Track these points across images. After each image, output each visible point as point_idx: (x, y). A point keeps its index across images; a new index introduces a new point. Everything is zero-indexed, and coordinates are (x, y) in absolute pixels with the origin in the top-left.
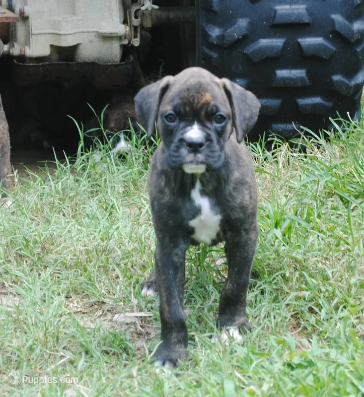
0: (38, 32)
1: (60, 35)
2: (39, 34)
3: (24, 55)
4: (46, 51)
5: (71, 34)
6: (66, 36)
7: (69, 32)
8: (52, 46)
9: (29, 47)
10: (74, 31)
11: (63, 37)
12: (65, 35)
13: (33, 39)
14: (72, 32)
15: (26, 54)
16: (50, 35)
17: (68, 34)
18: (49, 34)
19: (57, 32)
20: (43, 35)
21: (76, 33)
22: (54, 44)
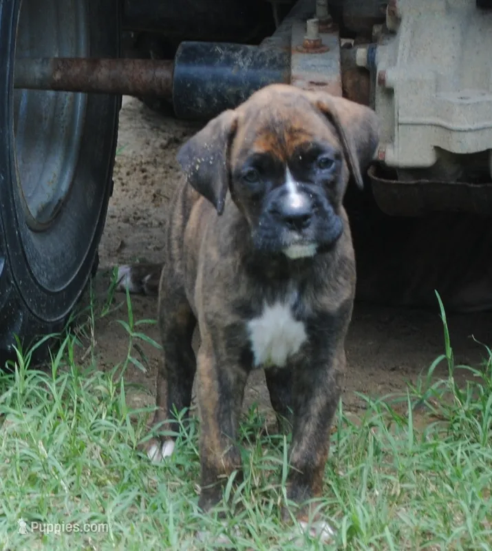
0: (410, 119)
1: (451, 130)
2: (413, 124)
3: (383, 162)
4: (426, 159)
5: (470, 130)
6: (461, 134)
7: (467, 126)
8: (438, 149)
9: (394, 147)
10: (480, 125)
11: (455, 136)
12: (460, 131)
13: (400, 132)
14: (472, 127)
15: (386, 161)
16: (434, 128)
17: (465, 131)
18: (431, 125)
19: (444, 123)
20: (419, 128)
21: (484, 128)
22: (442, 147)
